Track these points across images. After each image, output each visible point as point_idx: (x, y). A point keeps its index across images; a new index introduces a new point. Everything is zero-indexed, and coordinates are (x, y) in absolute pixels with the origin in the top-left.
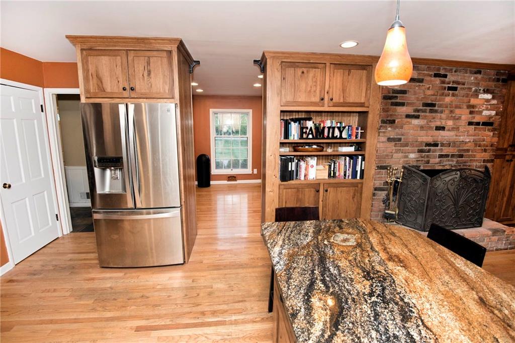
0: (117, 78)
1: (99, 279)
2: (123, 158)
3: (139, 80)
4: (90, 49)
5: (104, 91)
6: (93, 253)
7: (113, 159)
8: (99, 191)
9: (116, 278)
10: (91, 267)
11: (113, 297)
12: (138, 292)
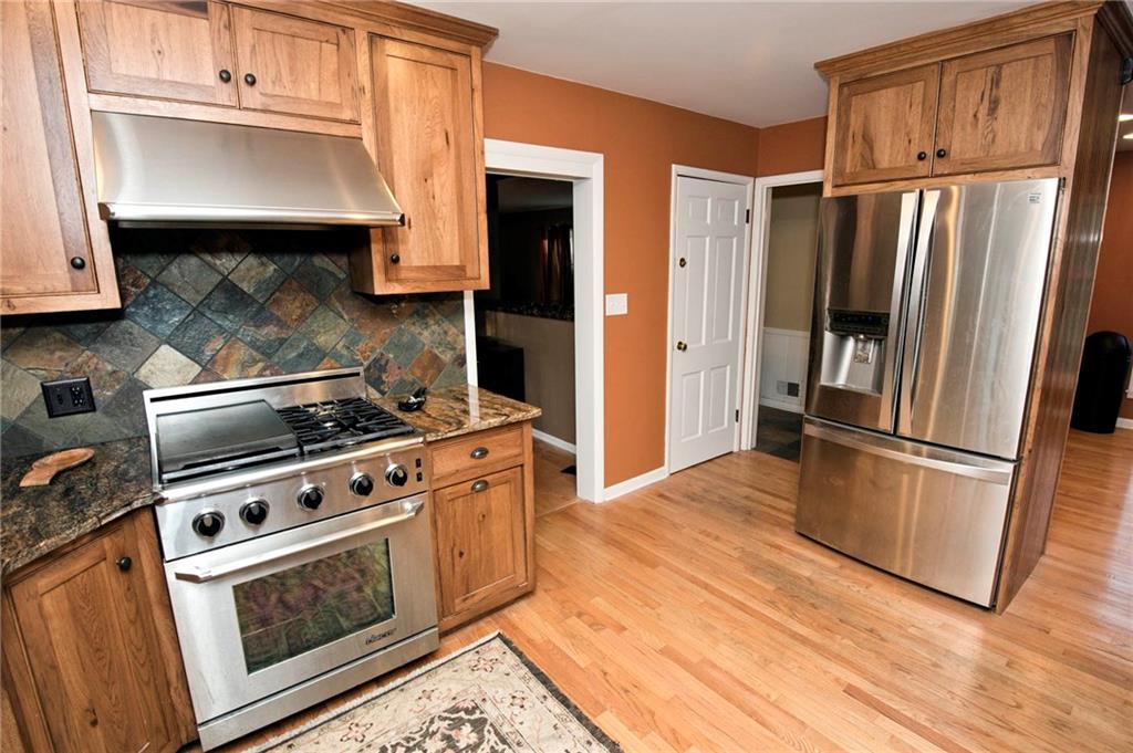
0: (908, 134)
1: (791, 553)
2: (891, 316)
3: (963, 129)
4: (860, 80)
5: (874, 168)
6: (787, 500)
7: (867, 317)
8: (824, 381)
9: (821, 566)
10: (779, 523)
11: (812, 601)
12: (863, 617)
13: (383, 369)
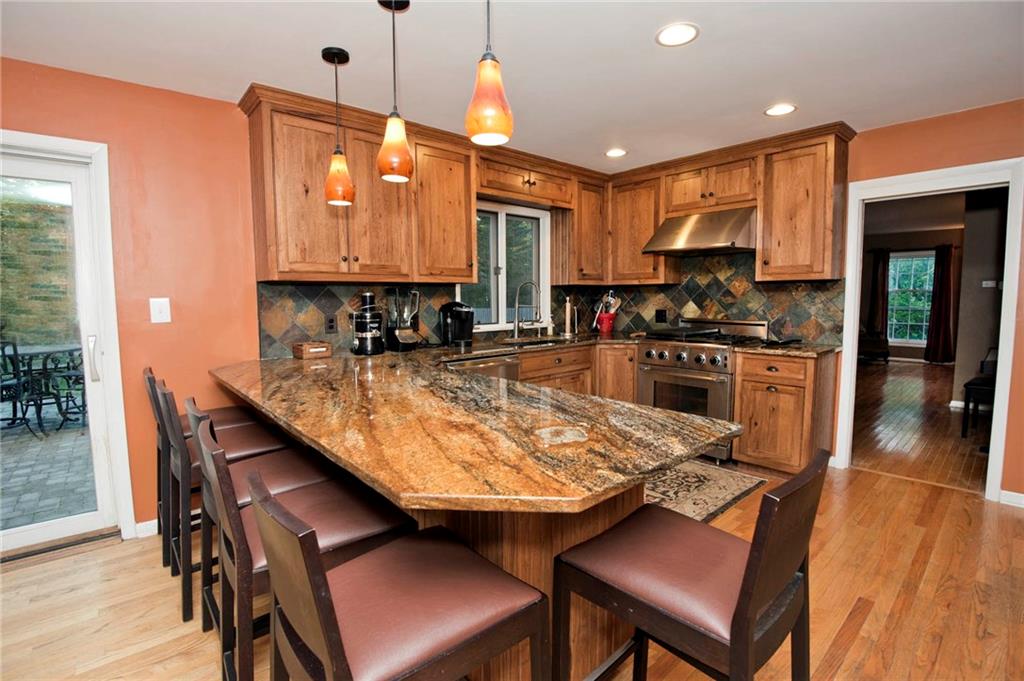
13: (782, 326)
